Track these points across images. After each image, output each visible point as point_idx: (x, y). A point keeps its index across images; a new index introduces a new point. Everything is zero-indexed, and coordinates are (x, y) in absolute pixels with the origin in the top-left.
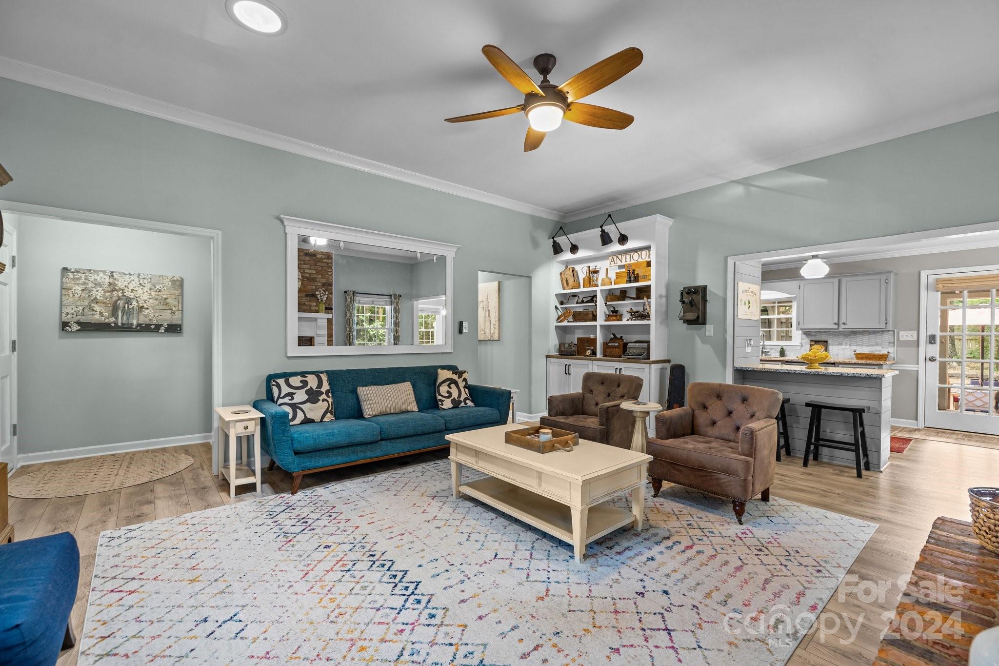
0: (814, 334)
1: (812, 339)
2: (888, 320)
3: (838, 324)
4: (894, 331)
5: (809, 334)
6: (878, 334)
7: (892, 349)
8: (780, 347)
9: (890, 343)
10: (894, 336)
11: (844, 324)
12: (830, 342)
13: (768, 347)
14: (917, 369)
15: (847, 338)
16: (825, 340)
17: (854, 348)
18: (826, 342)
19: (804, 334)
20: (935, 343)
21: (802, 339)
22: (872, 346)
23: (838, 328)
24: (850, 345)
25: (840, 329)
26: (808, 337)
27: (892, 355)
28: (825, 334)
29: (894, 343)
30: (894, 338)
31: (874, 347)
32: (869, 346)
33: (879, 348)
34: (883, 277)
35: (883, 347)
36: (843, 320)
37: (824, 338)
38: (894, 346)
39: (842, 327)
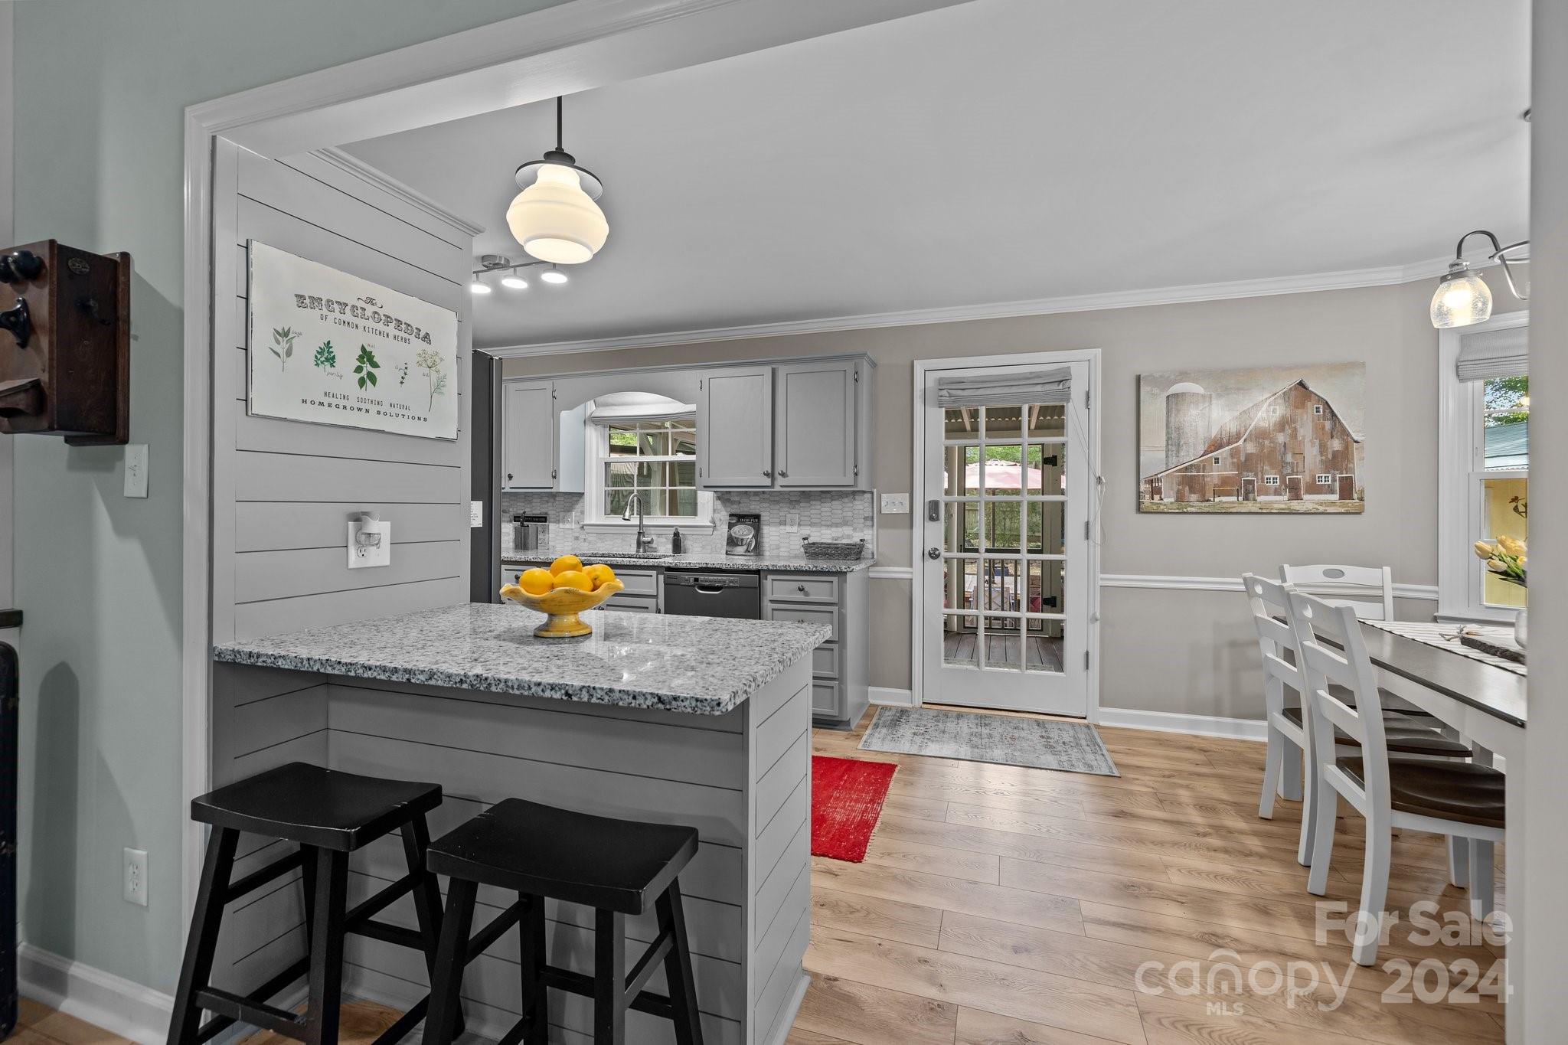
0: (737, 499)
1: (734, 511)
2: (859, 466)
3: (771, 475)
4: (872, 493)
5: (728, 500)
6: (846, 500)
7: (870, 532)
8: (672, 531)
9: (866, 519)
10: (873, 502)
11: (783, 475)
12: (765, 516)
13: (653, 531)
14: (908, 576)
15: (794, 508)
16: (757, 512)
17: (806, 531)
18: (757, 517)
19: (719, 498)
20: (937, 519)
21: (714, 511)
22: (837, 525)
23: (773, 486)
24: (799, 525)
25: (777, 488)
26: (725, 507)
27: (870, 546)
28: (757, 498)
29: (873, 517)
30: (873, 507)
31: (840, 529)
32: (831, 526)
33: (848, 530)
34: (849, 367)
35: (855, 529)
36: (780, 467)
37: (753, 508)
38: (873, 526)
39: (780, 481)
